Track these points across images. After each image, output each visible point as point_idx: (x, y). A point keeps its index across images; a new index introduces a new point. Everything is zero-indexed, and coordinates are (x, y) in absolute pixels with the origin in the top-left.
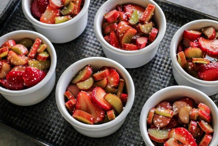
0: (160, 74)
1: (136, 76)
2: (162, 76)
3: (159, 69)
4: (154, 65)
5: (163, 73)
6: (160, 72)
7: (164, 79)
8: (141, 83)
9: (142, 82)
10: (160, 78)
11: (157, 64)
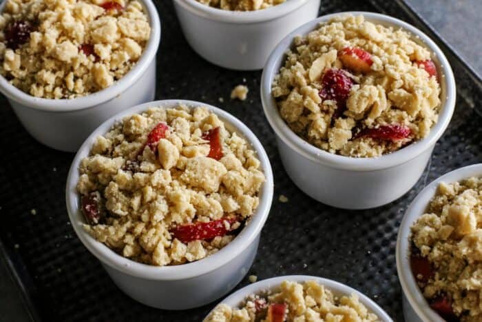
0: (370, 262)
1: (313, 232)
2: (372, 269)
3: (376, 249)
4: (372, 234)
5: (380, 263)
6: (375, 256)
7: (371, 277)
8: (311, 254)
9: (315, 254)
10: (365, 269)
11: (380, 235)
